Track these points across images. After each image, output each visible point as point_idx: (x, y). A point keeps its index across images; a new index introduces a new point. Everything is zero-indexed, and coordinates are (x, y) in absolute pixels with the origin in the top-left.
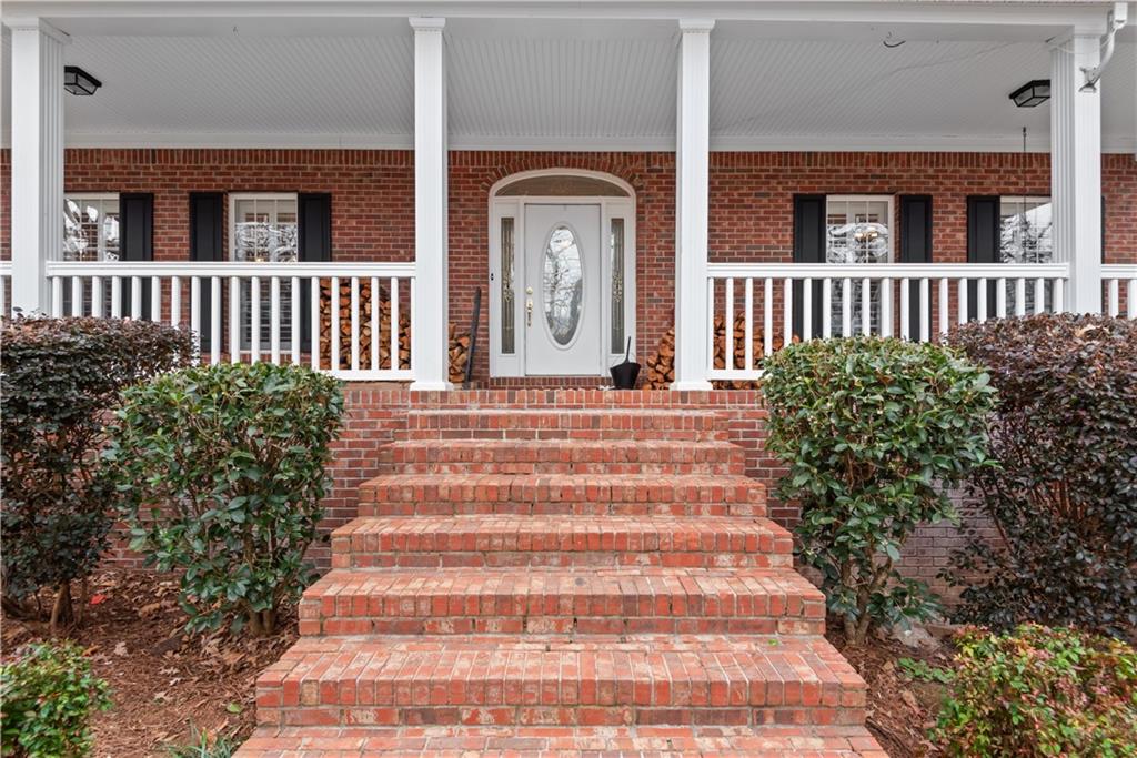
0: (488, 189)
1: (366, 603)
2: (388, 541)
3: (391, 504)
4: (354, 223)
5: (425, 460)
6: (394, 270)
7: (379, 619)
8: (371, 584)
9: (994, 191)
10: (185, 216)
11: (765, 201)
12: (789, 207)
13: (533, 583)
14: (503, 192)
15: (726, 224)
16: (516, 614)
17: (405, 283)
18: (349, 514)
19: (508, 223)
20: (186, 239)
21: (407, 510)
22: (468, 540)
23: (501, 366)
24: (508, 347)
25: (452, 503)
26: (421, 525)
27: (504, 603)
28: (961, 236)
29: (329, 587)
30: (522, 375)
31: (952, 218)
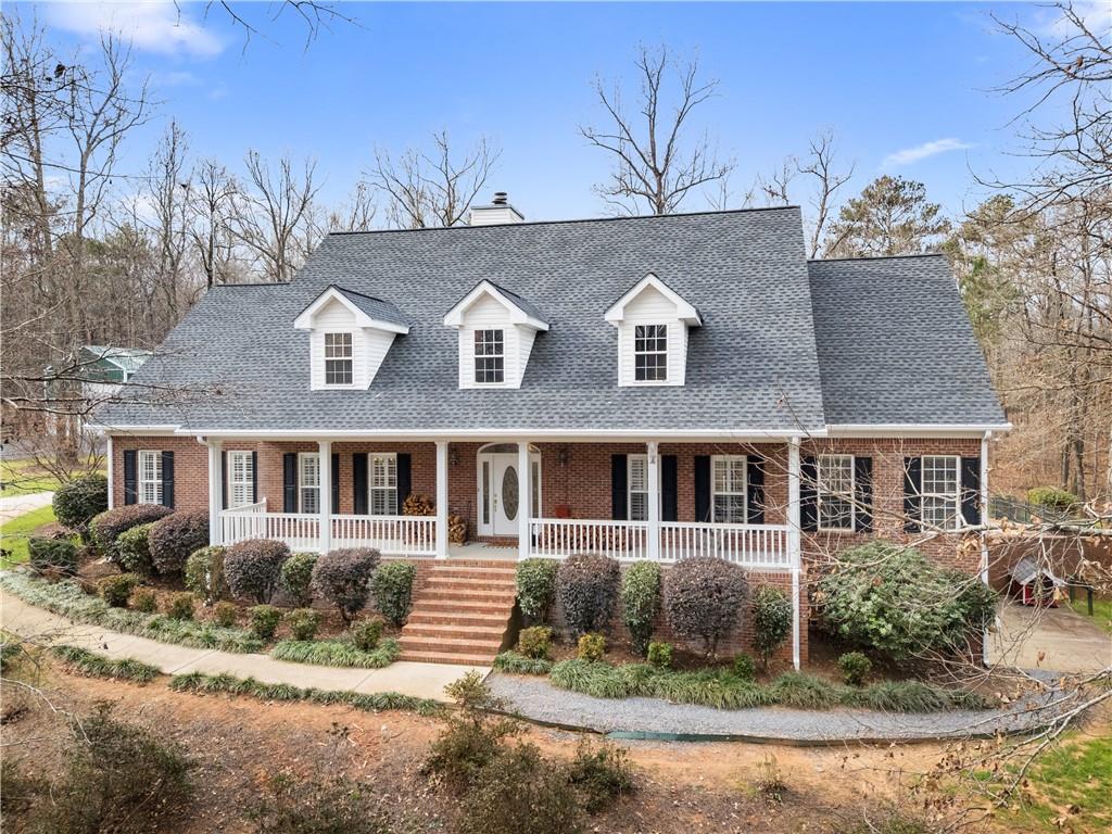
0: (476, 452)
1: (420, 618)
2: (425, 606)
3: (426, 596)
4: (419, 467)
5: (436, 585)
6: (430, 519)
7: (422, 620)
8: (422, 614)
9: (708, 453)
10: (351, 463)
11: (599, 457)
12: (610, 460)
13: (453, 615)
14: (482, 452)
15: (581, 468)
16: (449, 621)
17: (434, 524)
18: (418, 598)
19: (486, 465)
20: (352, 473)
21: (430, 598)
22: (442, 606)
23: (483, 530)
24: (486, 520)
25: (441, 597)
26: (433, 602)
27: (446, 619)
28: (692, 475)
29: (413, 614)
30: (492, 535)
31: (687, 466)
